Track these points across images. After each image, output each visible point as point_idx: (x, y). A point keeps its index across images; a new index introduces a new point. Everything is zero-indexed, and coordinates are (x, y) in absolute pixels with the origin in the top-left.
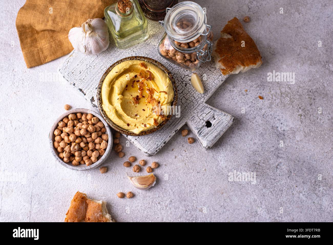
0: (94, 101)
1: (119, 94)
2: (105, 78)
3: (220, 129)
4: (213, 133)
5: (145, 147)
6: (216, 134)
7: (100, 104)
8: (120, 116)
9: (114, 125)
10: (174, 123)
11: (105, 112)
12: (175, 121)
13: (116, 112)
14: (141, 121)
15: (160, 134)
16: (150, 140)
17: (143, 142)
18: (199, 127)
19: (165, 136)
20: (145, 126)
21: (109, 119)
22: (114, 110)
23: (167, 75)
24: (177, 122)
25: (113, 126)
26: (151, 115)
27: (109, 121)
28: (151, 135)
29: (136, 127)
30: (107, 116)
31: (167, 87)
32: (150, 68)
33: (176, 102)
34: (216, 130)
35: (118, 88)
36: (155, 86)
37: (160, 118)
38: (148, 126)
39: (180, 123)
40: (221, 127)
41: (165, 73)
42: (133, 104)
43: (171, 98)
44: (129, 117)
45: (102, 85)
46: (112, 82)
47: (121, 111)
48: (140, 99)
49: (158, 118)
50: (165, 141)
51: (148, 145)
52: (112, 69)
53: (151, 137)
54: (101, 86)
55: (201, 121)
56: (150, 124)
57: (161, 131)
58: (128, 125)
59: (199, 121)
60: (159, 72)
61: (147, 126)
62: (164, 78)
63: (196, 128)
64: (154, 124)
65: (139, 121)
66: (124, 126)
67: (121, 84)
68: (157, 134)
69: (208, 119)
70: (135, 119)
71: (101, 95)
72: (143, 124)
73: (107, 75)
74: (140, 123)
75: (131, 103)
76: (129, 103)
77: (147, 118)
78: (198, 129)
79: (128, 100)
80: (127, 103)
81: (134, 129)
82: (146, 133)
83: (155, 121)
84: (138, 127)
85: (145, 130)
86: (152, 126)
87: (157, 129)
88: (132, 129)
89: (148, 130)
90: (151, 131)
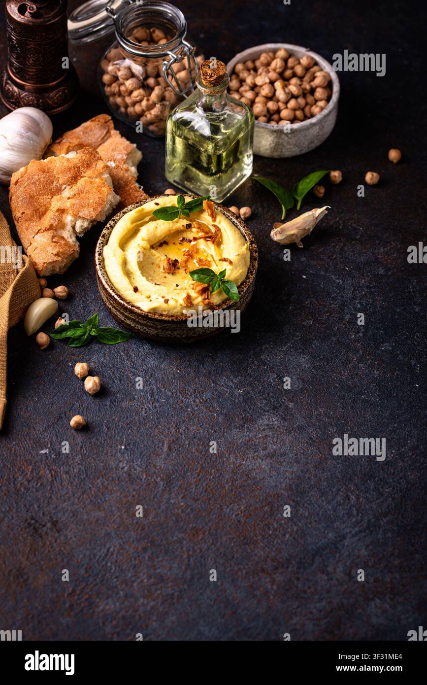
1: (143, 240)
2: (131, 210)
8: (128, 274)
9: (109, 283)
11: (104, 259)
13: (125, 263)
20: (167, 301)
21: (106, 271)
22: (123, 257)
23: (248, 244)
26: (185, 289)
29: (149, 300)
31: (239, 255)
32: (222, 221)
35: (148, 231)
36: (217, 255)
37: (200, 299)
38: (172, 303)
41: (246, 240)
42: (162, 271)
44: (144, 278)
45: (120, 219)
46: (141, 221)
47: (133, 266)
48: (179, 268)
49: (197, 298)
52: (153, 199)
56: (176, 301)
58: (136, 290)
60: (235, 232)
61: (169, 302)
62: (239, 242)
64: (185, 300)
67: (156, 228)
70: (154, 284)
71: (111, 232)
72: (163, 297)
73: (137, 207)
74: (160, 295)
75: (159, 267)
76: (155, 266)
79: (156, 259)
80: (153, 264)
81: (143, 301)
82: (162, 315)
83: (189, 297)
84: (151, 301)
85: (162, 311)
86: (178, 305)
87: (185, 316)
88: (139, 300)
89: (169, 311)
90: (172, 316)
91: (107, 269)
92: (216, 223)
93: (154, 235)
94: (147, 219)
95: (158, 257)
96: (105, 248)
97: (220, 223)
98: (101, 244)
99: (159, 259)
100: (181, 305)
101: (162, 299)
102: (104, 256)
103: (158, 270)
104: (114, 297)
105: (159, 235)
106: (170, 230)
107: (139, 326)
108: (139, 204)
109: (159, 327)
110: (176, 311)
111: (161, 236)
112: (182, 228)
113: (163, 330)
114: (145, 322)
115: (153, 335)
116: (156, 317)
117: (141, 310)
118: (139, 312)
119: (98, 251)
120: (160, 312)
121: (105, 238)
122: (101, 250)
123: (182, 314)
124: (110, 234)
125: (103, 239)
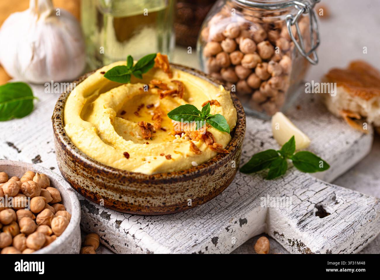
0: (41, 162)
1: (105, 108)
3: (352, 217)
4: (337, 225)
5: (164, 244)
6: (343, 226)
10: (237, 204)
12: (240, 201)
13: (99, 134)
14: (159, 147)
15: (203, 221)
16: (177, 232)
17: (159, 233)
18: (301, 213)
19: (215, 226)
20: (169, 157)
22: (95, 128)
24: (244, 202)
28: (180, 222)
29: (145, 162)
31: (221, 95)
32: (181, 73)
33: (241, 127)
34: (343, 220)
35: (106, 100)
37: (205, 145)
38: (176, 157)
39: (251, 205)
40: (356, 215)
42: (138, 137)
43: (230, 115)
44: (129, 142)
48: (155, 132)
49: (201, 145)
50: (215, 236)
51: (172, 241)
53: (179, 225)
54: (64, 98)
55: (304, 202)
56: (181, 153)
57: (205, 217)
58: (127, 155)
59: (298, 203)
61: (172, 157)
63: (291, 214)
64: (191, 150)
65: (154, 147)
66: (114, 160)
67: (113, 96)
68: (194, 221)
69: (320, 200)
70: (144, 144)
72: (162, 155)
74: (157, 154)
75: (133, 135)
78: (298, 217)
80: (125, 133)
81: (141, 165)
82: (169, 174)
83: (193, 146)
84: (149, 162)
85: (168, 169)
86: (185, 157)
87: (197, 168)
88: (134, 166)
89: (176, 167)
90: (182, 171)
91: (80, 146)
92: (175, 78)
94: (97, 93)
95: (129, 125)
96: (66, 128)
97: (179, 77)
98: (60, 126)
99: (130, 127)
100: (188, 156)
101: (161, 157)
104: (103, 171)
105: (118, 103)
106: (128, 97)
107: (141, 199)
108: (80, 81)
109: (167, 191)
110: (184, 164)
111: (120, 104)
112: (139, 92)
113: (171, 194)
114: (150, 190)
115: (159, 206)
116: (164, 177)
117: (144, 175)
118: (142, 177)
119: (60, 132)
120: (165, 171)
121: (60, 119)
122: (62, 130)
123: (192, 167)
124: (63, 114)
125: (59, 120)
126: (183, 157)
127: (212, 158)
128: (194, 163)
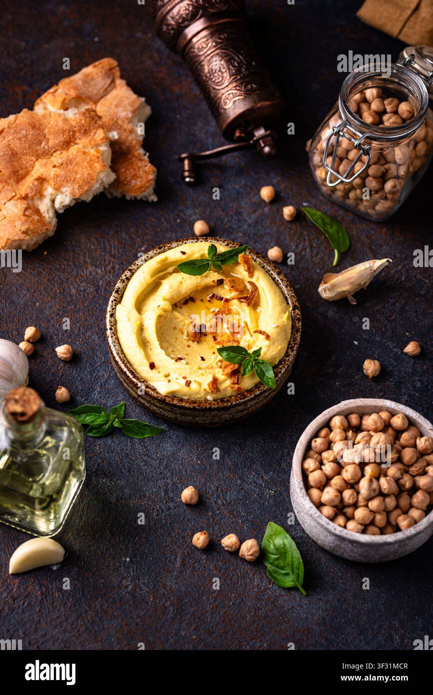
1: (165, 300)
2: (152, 258)
7: (115, 300)
8: (144, 343)
9: (121, 355)
11: (116, 321)
13: (141, 329)
14: (184, 369)
20: (188, 384)
21: (118, 339)
22: (139, 322)
23: (291, 309)
25: (118, 354)
26: (212, 368)
27: (114, 342)
29: (167, 380)
30: (116, 330)
31: (278, 326)
32: (261, 279)
33: (280, 369)
35: (171, 287)
36: (252, 320)
37: (228, 383)
38: (194, 386)
41: (288, 303)
42: (185, 337)
43: (274, 353)
44: (163, 352)
45: (138, 268)
46: (164, 273)
47: (151, 333)
49: (224, 381)
52: (178, 246)
56: (200, 384)
58: (152, 366)
60: (275, 293)
61: (191, 385)
62: (278, 309)
66: (141, 365)
67: (181, 283)
70: (175, 361)
71: (127, 285)
72: (184, 378)
73: (159, 253)
74: (180, 375)
75: (183, 333)
76: (177, 332)
77: (200, 369)
79: (179, 322)
80: (175, 328)
81: (160, 381)
82: (181, 400)
83: (215, 381)
84: (170, 381)
85: (182, 395)
86: (202, 390)
87: (210, 404)
88: (155, 379)
89: (190, 396)
90: (194, 402)
91: (120, 335)
92: (253, 280)
93: (179, 292)
94: (171, 269)
95: (182, 321)
96: (119, 306)
97: (258, 280)
98: (114, 302)
99: (183, 323)
100: (205, 389)
101: (183, 380)
102: (117, 318)
103: (181, 336)
105: (184, 292)
106: (197, 287)
108: (162, 249)
109: (178, 412)
110: (198, 396)
111: (186, 293)
112: (212, 284)
113: (182, 415)
114: (162, 406)
115: (171, 418)
116: (175, 402)
117: (157, 393)
118: (155, 395)
119: (110, 312)
120: (179, 396)
121: (118, 294)
122: (113, 309)
123: (206, 401)
124: (125, 288)
125: (116, 295)
126: (200, 390)
127: (230, 397)
128: (209, 398)
